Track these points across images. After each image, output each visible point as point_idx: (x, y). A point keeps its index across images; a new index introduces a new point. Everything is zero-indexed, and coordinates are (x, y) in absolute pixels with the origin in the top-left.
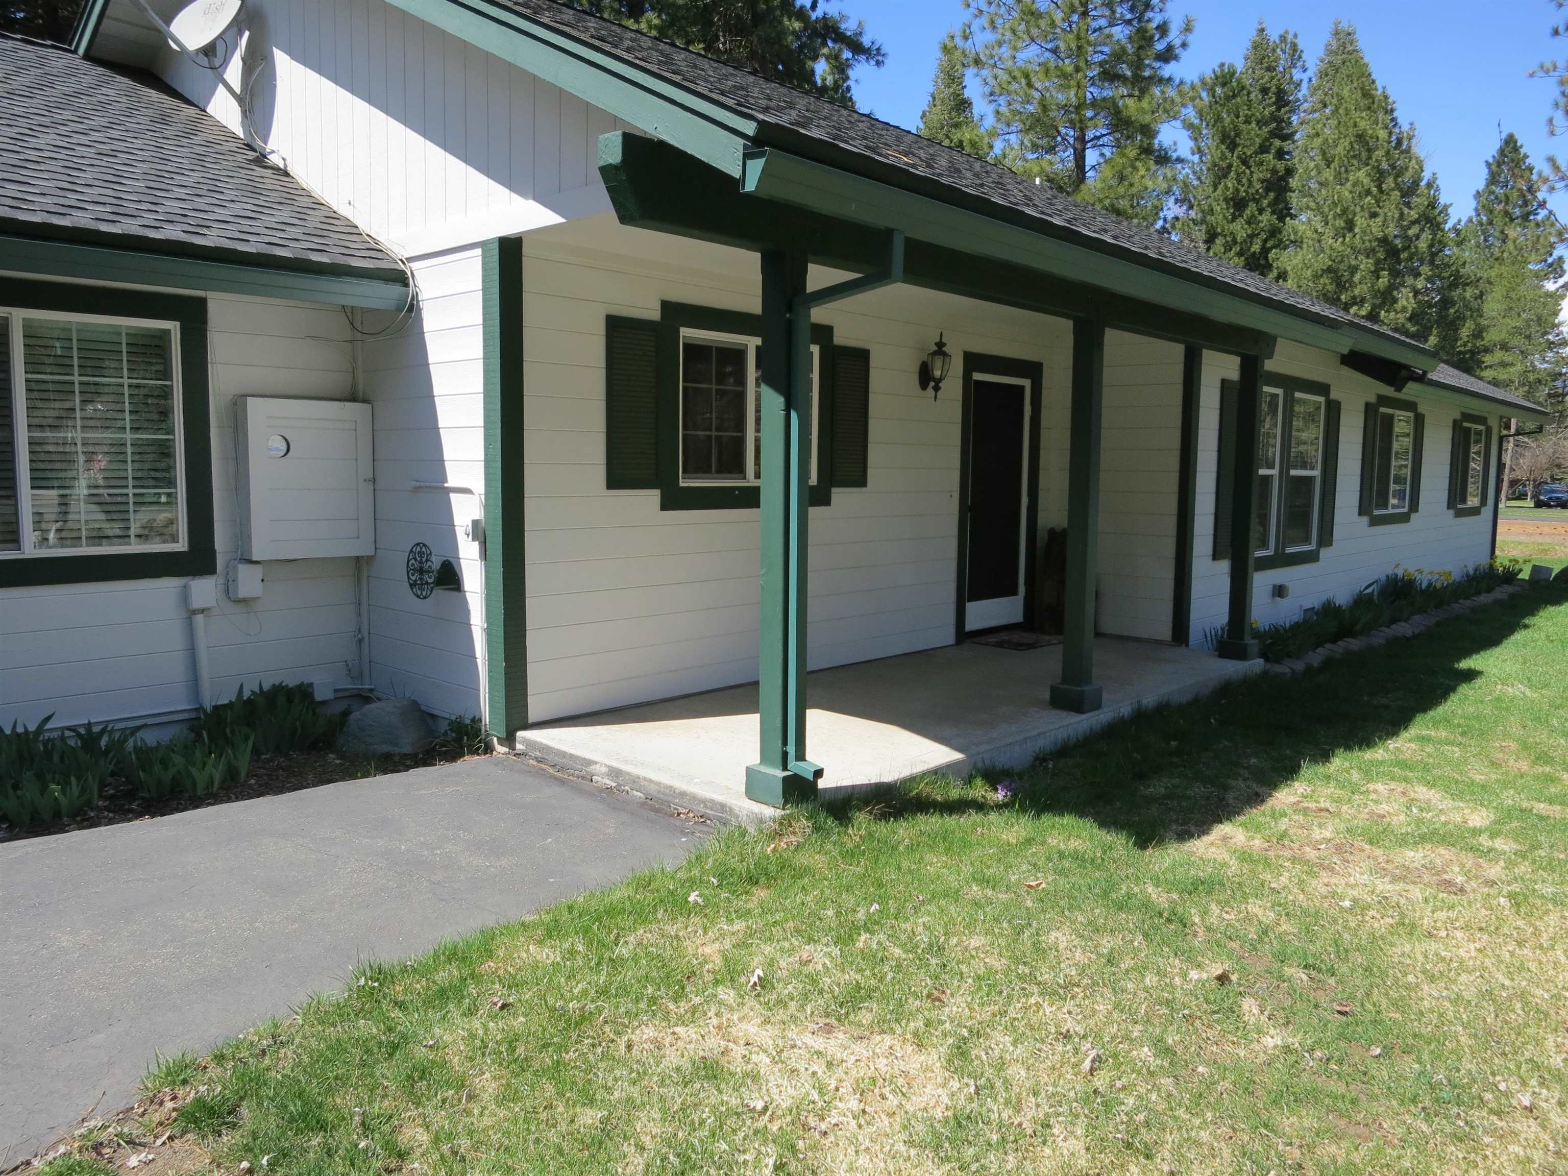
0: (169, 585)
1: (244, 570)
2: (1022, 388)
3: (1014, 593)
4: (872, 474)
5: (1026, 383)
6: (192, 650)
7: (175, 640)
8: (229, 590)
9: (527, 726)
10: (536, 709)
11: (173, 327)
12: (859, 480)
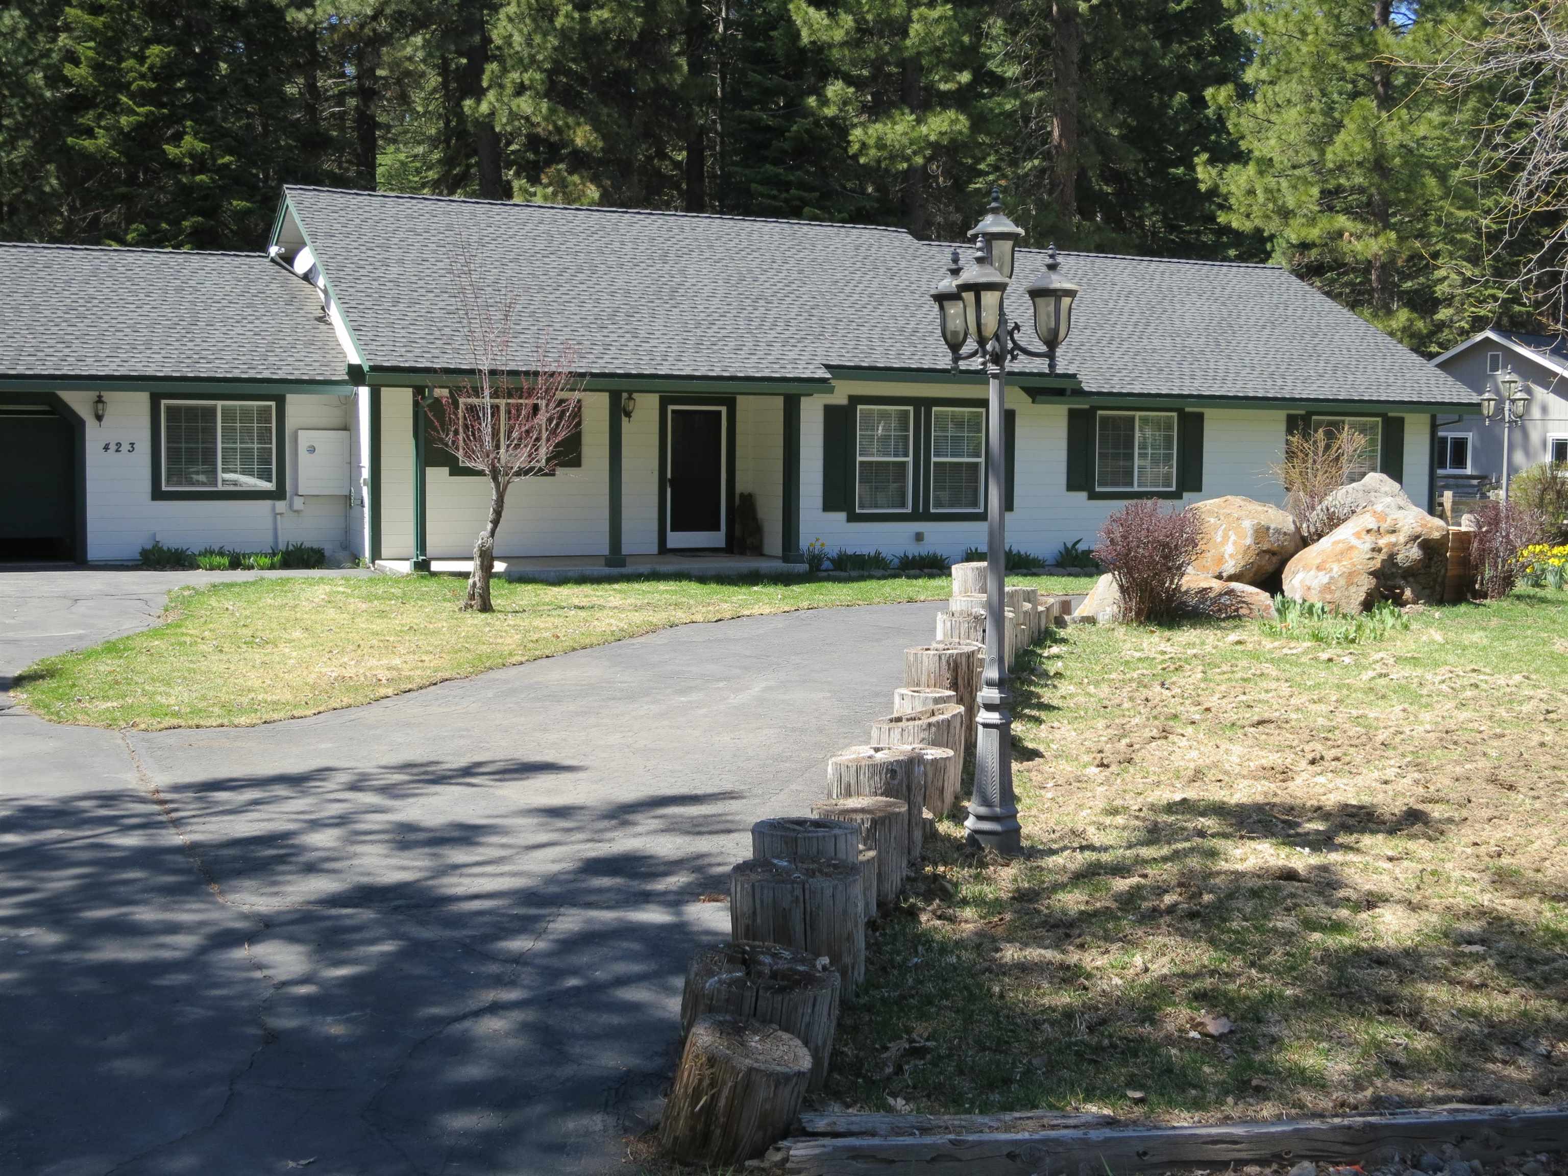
0: (268, 503)
1: (296, 498)
2: (719, 413)
3: (718, 529)
4: (584, 461)
5: (724, 410)
6: (275, 530)
7: (270, 525)
8: (291, 506)
9: (380, 559)
10: (384, 552)
11: (273, 404)
12: (576, 462)
